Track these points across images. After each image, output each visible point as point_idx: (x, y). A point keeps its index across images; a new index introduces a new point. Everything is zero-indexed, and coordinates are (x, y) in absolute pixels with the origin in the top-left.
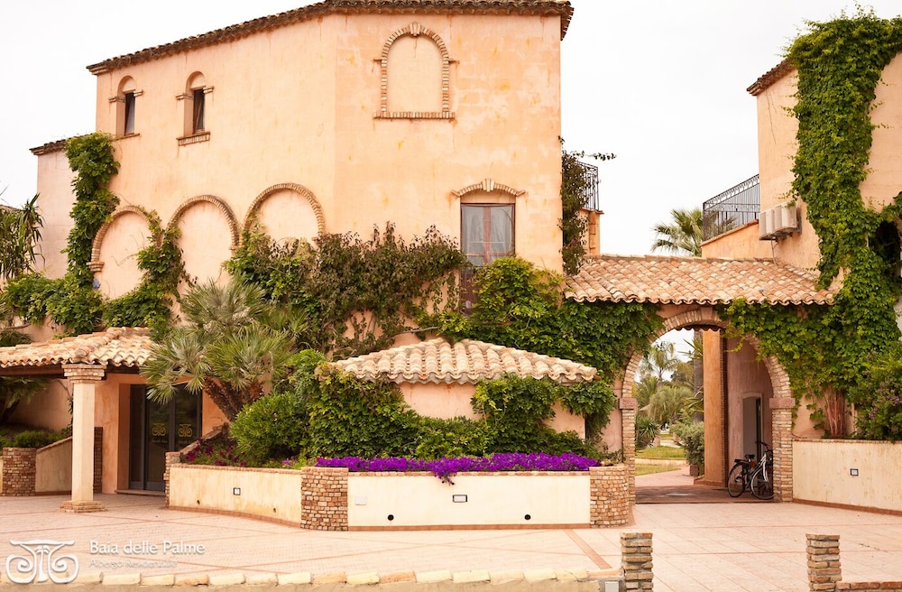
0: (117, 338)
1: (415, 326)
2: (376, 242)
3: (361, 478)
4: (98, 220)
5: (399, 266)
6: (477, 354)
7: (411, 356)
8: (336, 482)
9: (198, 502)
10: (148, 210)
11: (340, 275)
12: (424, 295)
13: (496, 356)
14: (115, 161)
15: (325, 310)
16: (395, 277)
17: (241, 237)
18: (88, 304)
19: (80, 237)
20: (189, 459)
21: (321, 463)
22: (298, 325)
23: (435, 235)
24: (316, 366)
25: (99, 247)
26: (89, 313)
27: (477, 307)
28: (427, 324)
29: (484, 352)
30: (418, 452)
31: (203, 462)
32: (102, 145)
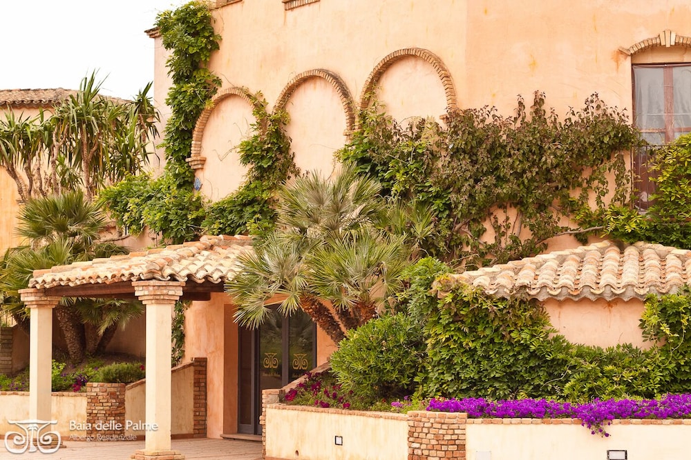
0: (211, 247)
1: (573, 226)
2: (520, 119)
3: (484, 427)
4: (197, 106)
5: (549, 148)
6: (652, 261)
7: (564, 265)
8: (451, 432)
9: (297, 452)
10: (253, 92)
11: (474, 163)
12: (585, 185)
13: (678, 263)
14: (216, 34)
15: (456, 207)
16: (545, 162)
17: (357, 120)
18: (188, 209)
19: (177, 128)
20: (288, 399)
21: (434, 406)
22: (423, 228)
23: (598, 107)
24: (433, 279)
25: (200, 139)
26: (187, 219)
27: (656, 200)
28: (589, 223)
29: (663, 259)
30: (566, 392)
31: (305, 402)
32: (199, 15)
